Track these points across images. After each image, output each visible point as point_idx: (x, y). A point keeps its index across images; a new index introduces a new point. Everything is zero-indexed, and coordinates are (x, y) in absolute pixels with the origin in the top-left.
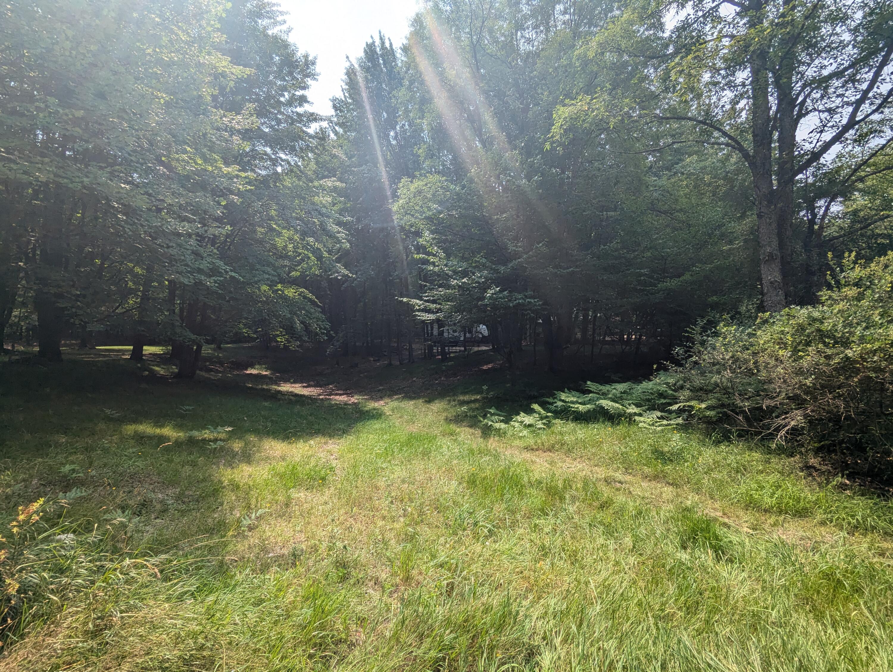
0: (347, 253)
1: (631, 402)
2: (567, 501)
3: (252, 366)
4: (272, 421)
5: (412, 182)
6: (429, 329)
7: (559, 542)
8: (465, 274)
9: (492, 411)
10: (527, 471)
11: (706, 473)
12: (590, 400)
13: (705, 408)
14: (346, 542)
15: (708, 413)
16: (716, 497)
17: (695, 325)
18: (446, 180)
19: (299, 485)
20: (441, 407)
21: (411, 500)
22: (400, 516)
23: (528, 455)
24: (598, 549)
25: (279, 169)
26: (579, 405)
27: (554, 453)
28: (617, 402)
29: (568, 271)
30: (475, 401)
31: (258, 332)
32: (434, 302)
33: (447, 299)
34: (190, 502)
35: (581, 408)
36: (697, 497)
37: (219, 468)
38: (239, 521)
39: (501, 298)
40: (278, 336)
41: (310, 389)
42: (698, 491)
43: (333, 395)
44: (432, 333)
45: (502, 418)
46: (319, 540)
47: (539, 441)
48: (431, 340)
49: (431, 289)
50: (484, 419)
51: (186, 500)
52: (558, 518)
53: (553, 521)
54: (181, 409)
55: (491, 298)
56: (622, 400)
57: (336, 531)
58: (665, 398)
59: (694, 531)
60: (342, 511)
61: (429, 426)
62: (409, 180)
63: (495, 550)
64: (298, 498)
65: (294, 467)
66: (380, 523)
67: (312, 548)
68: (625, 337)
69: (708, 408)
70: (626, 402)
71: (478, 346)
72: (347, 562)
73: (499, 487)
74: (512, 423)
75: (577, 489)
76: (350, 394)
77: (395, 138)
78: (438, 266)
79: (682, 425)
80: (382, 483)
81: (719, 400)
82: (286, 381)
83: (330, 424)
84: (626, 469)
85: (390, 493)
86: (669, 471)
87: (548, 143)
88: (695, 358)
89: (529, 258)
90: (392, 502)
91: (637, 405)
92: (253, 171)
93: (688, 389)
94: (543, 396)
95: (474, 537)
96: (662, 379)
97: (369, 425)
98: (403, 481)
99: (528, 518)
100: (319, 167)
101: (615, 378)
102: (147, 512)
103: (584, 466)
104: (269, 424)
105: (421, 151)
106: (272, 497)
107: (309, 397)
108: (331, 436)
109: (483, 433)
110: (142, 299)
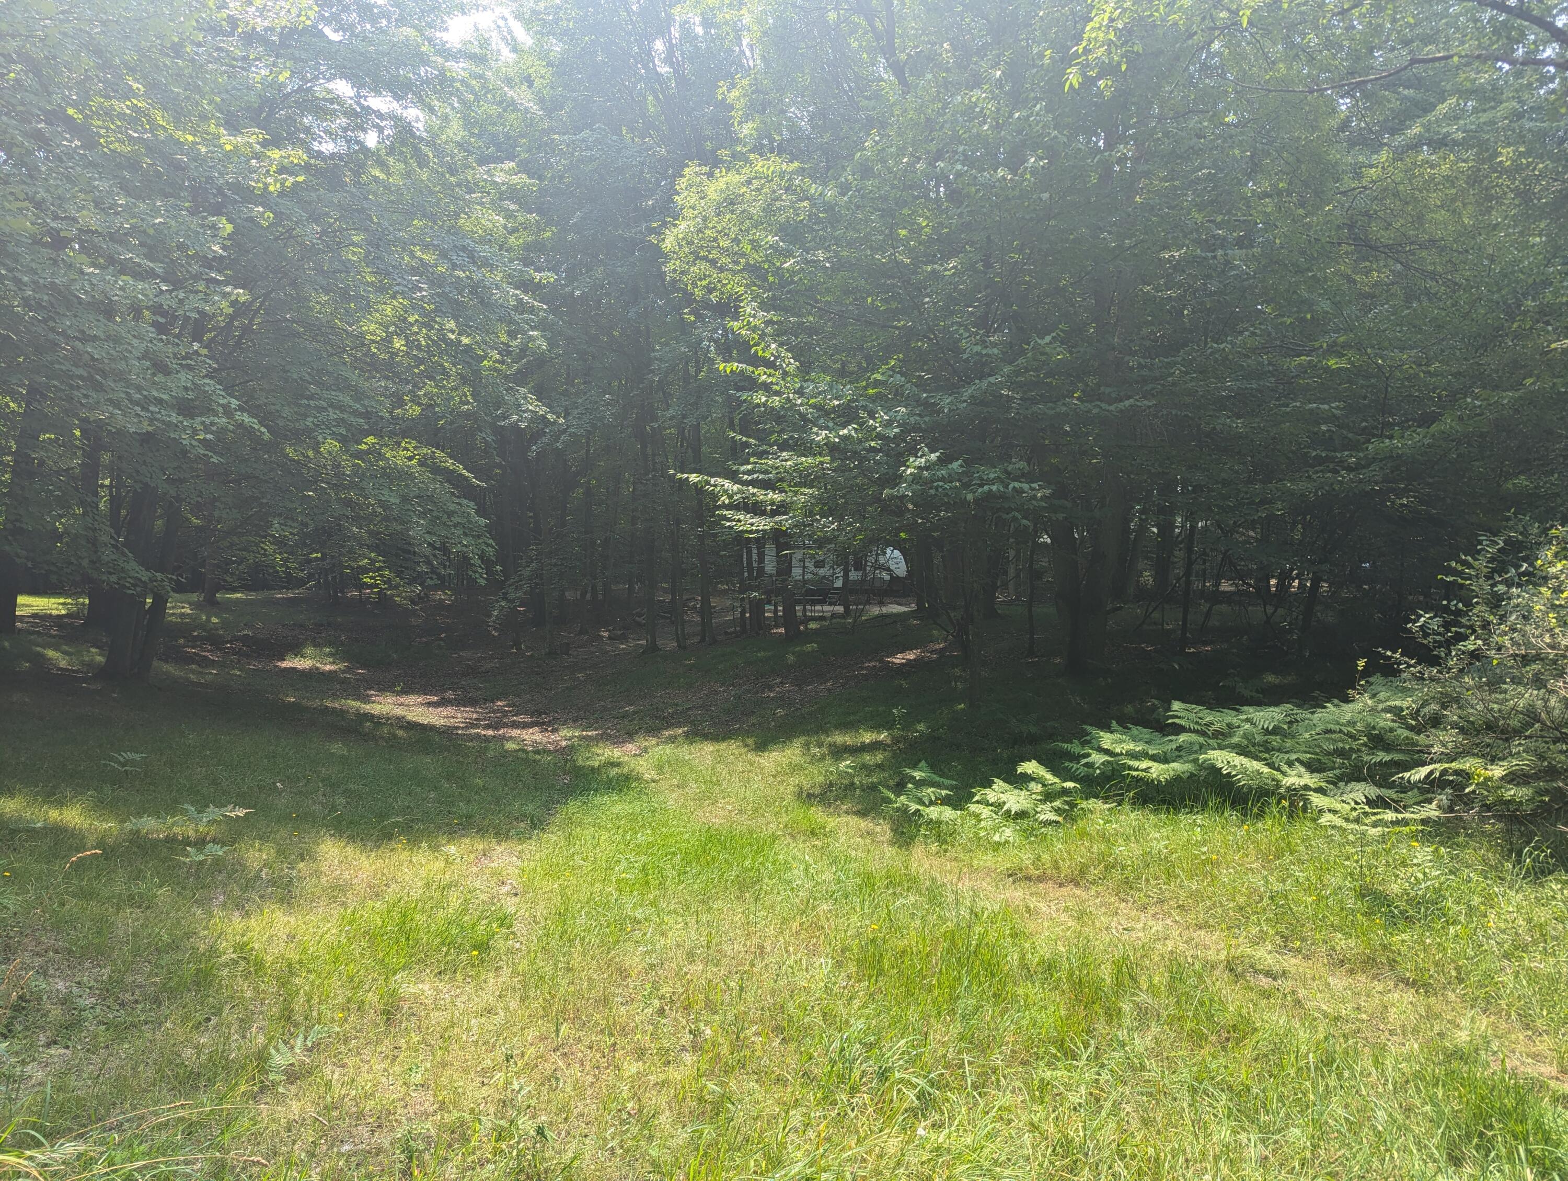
0: (541, 361)
1: (1293, 757)
2: (1127, 1021)
3: (296, 649)
4: (347, 793)
5: (710, 175)
6: (755, 557)
7: (1109, 1134)
8: (847, 415)
9: (918, 775)
10: (1014, 935)
11: (1506, 956)
12: (1179, 749)
13: (1502, 778)
14: (544, 1118)
15: (1511, 792)
16: (1539, 1023)
17: (1475, 553)
18: (801, 171)
19: (419, 962)
20: (786, 761)
21: (712, 1007)
22: (683, 1049)
23: (1017, 894)
24: (1216, 1158)
25: (371, 140)
26: (1150, 764)
27: (1087, 889)
28: (1256, 758)
29: (1121, 405)
30: (874, 746)
31: (310, 561)
32: (766, 485)
33: (805, 479)
34: (136, 1002)
35: (1157, 771)
36: (1483, 1023)
37: (212, 916)
38: (262, 1058)
39: (943, 479)
40: (365, 570)
41: (445, 711)
42: (1488, 1004)
43: (505, 726)
44: (761, 570)
45: (944, 792)
46: (472, 1111)
47: (1045, 857)
48: (757, 588)
49: (762, 455)
50: (898, 795)
51: (128, 996)
52: (1102, 1066)
53: (1089, 1076)
54: (112, 759)
55: (916, 478)
56: (1267, 751)
57: (516, 1086)
58: (1388, 748)
59: (1481, 1116)
60: (531, 1034)
61: (755, 811)
62: (705, 169)
63: (937, 1149)
64: (416, 997)
65: (405, 916)
66: (632, 1068)
67: (453, 1132)
68: (1273, 582)
69: (1512, 778)
70: (1279, 758)
71: (881, 604)
72: (546, 1171)
73: (943, 978)
74: (973, 807)
75: (1153, 990)
76: (550, 723)
77: (668, 60)
78: (778, 393)
79: (1437, 823)
80: (634, 960)
81: (1542, 757)
82: (385, 687)
83: (498, 801)
84: (1285, 938)
85: (656, 986)
86: (1404, 949)
87: (1074, 70)
88: (1471, 644)
89: (1018, 373)
90: (661, 1012)
91: (1312, 767)
92: (304, 145)
93: (1454, 725)
94: (1052, 737)
95: (879, 1111)
96: (1382, 695)
97: (598, 807)
98: (691, 956)
99: (1024, 1063)
100: (472, 135)
101: (1247, 693)
102: (27, 1028)
103: (1167, 928)
104: (340, 800)
105: (735, 93)
106: (349, 994)
107: (447, 732)
108: (501, 835)
109: (895, 831)
110: (14, 473)
